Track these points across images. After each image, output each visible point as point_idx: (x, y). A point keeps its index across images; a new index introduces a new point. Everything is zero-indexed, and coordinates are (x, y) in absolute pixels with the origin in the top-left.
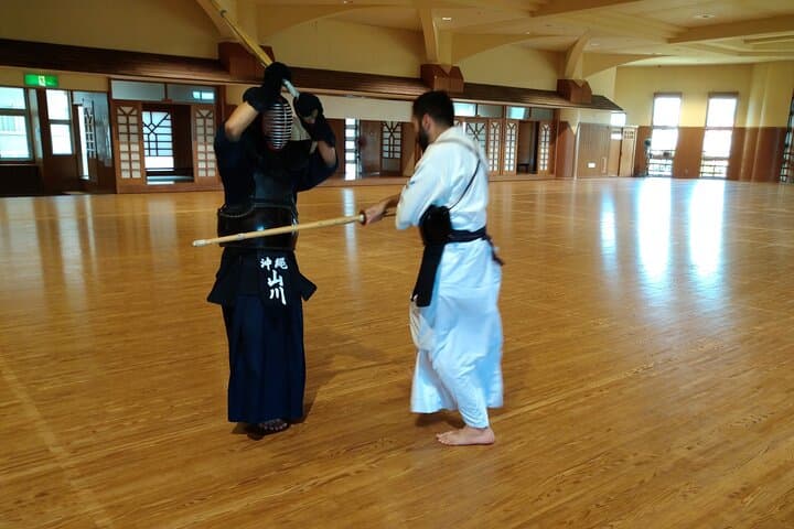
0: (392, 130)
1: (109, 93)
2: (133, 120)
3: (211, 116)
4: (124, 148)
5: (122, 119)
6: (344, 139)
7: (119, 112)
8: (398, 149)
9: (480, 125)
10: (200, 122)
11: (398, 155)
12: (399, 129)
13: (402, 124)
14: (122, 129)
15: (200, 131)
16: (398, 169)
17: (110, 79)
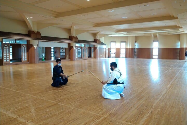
0: (63, 49)
1: (2, 42)
2: (7, 48)
3: (26, 47)
4: (5, 54)
5: (5, 48)
6: (51, 51)
7: (4, 46)
8: (64, 53)
9: (80, 48)
10: (23, 48)
11: (64, 55)
12: (64, 49)
13: (65, 48)
14: (5, 50)
15: (23, 50)
16: (64, 57)
17: (2, 39)
